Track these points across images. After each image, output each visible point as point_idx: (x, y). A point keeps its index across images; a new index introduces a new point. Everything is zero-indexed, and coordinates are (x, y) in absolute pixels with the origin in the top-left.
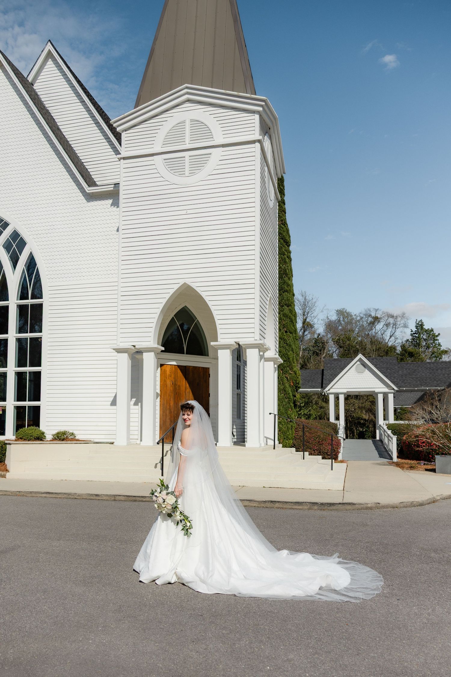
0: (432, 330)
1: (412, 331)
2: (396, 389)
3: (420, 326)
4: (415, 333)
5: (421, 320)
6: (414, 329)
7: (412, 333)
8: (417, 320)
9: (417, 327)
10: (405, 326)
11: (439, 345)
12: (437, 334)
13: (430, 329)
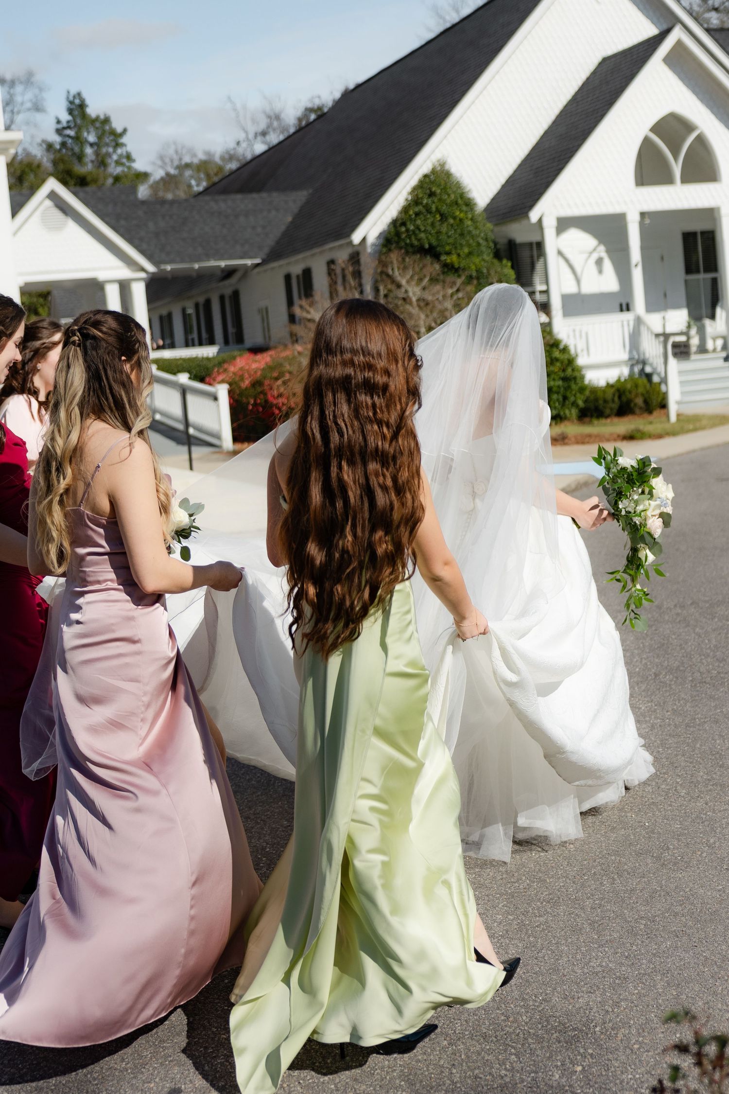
0: (107, 120)
1: (59, 122)
2: (151, 268)
3: (77, 107)
4: (69, 127)
5: (79, 94)
6: (65, 117)
7: (60, 126)
8: (68, 92)
9: (70, 111)
10: (38, 107)
11: (129, 157)
12: (119, 130)
13: (102, 117)
